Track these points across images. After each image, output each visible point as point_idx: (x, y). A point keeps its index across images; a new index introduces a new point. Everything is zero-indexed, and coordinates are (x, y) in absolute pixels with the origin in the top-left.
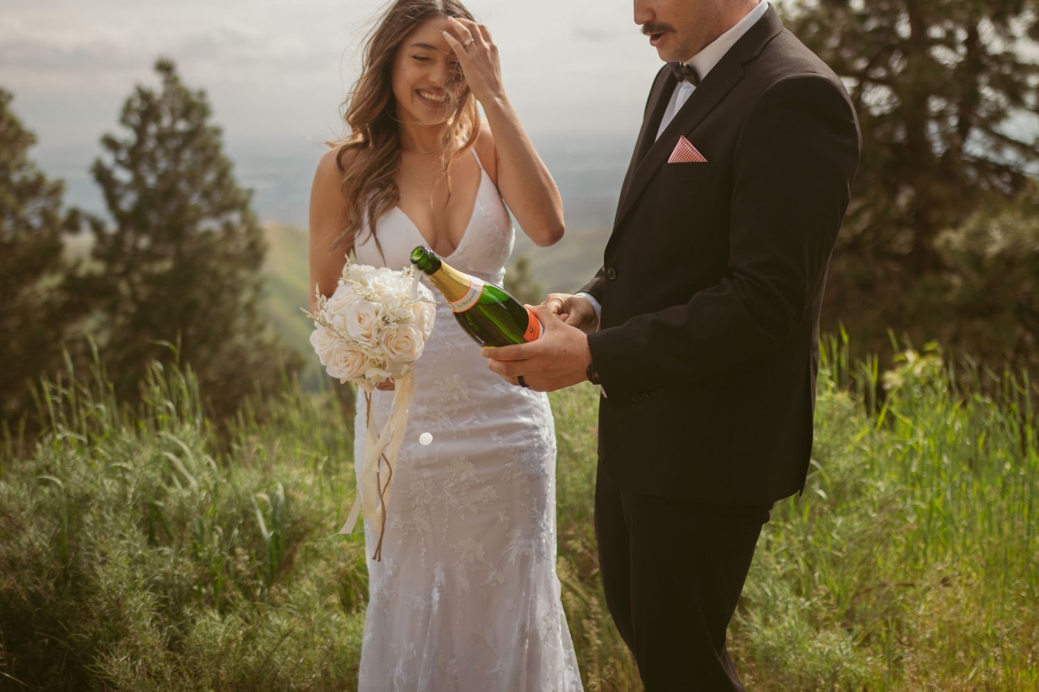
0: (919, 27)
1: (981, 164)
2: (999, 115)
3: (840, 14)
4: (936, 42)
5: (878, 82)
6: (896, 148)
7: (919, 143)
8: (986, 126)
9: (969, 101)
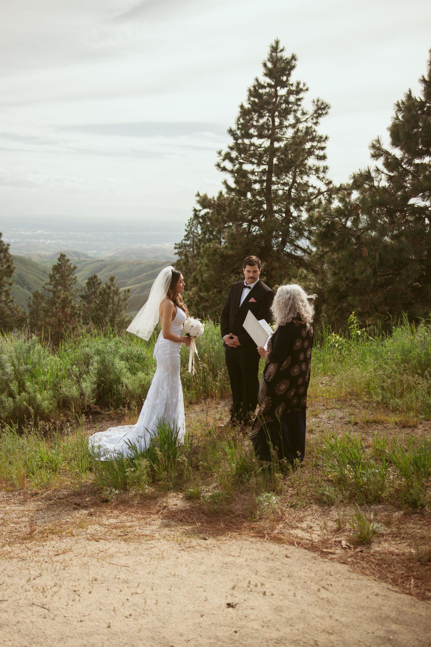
0: (270, 207)
1: (289, 255)
2: (297, 238)
3: (242, 198)
4: (276, 212)
5: (255, 224)
6: (262, 248)
7: (269, 247)
8: (292, 242)
9: (286, 234)
